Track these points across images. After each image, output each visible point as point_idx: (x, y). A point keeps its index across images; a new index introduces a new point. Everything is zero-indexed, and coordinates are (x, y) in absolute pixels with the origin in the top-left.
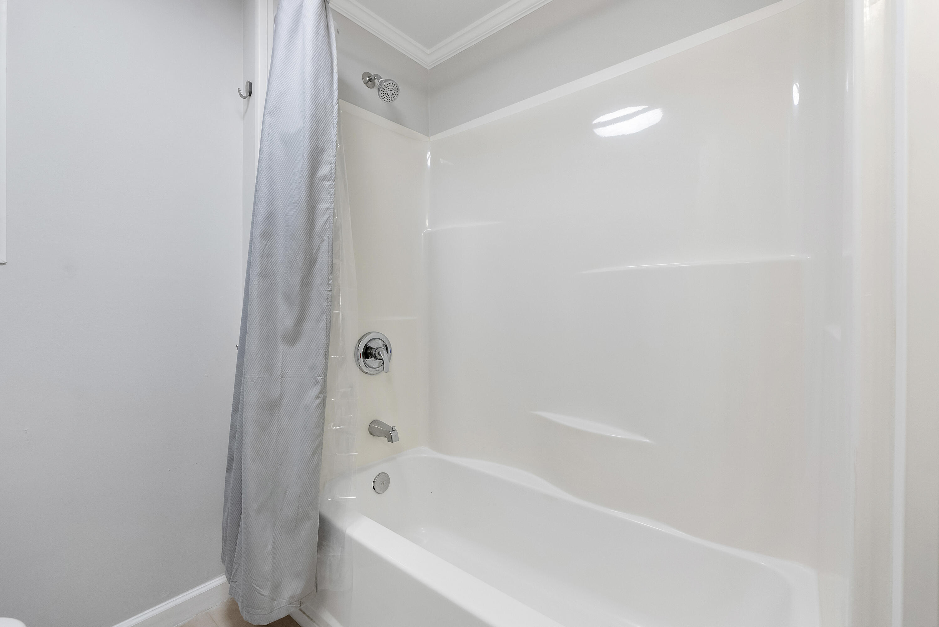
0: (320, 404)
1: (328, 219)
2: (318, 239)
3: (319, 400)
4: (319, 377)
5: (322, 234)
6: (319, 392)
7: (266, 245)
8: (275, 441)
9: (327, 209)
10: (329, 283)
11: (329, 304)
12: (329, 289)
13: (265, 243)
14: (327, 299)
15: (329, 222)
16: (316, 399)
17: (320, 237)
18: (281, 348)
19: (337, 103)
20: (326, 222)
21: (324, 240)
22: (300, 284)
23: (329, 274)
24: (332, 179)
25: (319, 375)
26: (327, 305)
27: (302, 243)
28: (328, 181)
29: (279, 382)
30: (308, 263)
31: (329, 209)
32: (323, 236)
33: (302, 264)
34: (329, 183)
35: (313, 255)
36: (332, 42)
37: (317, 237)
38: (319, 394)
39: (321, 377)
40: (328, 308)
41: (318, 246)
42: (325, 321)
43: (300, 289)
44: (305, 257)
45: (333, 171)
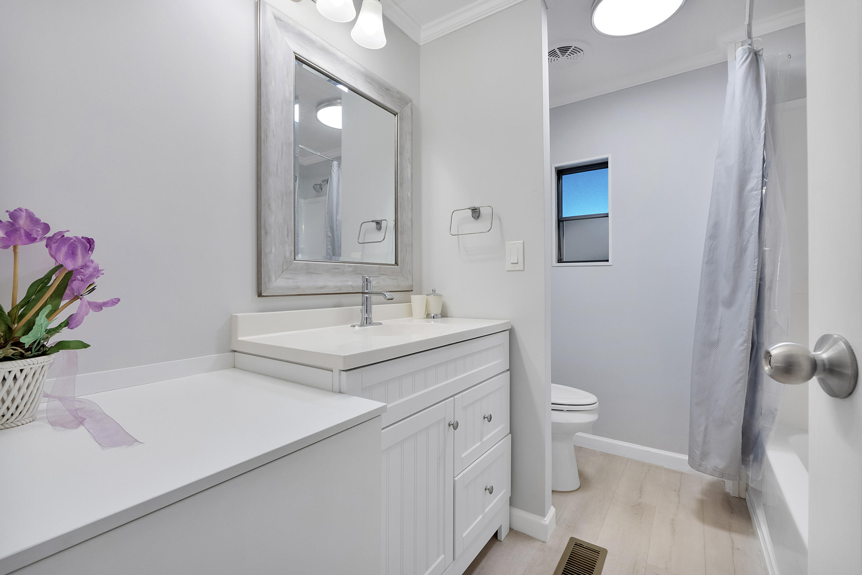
0: (743, 350)
1: (755, 219)
2: (747, 234)
3: (743, 347)
4: (744, 331)
5: (751, 230)
6: (744, 342)
7: (713, 243)
8: (712, 367)
9: (755, 211)
10: (755, 265)
11: (754, 280)
12: (754, 270)
13: (712, 242)
14: (753, 276)
15: (756, 221)
16: (740, 346)
17: (749, 233)
18: (721, 310)
19: (764, 130)
20: (753, 221)
21: (752, 234)
22: (733, 267)
23: (755, 258)
24: (759, 188)
25: (744, 330)
26: (753, 281)
27: (734, 239)
28: (755, 191)
29: (717, 331)
30: (739, 252)
31: (756, 211)
32: (751, 231)
33: (734, 253)
34: (756, 192)
35: (743, 246)
36: (762, 85)
37: (747, 233)
38: (743, 343)
39: (745, 331)
40: (753, 283)
41: (748, 239)
42: (751, 292)
43: (733, 270)
44: (736, 248)
45: (759, 183)
